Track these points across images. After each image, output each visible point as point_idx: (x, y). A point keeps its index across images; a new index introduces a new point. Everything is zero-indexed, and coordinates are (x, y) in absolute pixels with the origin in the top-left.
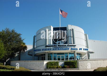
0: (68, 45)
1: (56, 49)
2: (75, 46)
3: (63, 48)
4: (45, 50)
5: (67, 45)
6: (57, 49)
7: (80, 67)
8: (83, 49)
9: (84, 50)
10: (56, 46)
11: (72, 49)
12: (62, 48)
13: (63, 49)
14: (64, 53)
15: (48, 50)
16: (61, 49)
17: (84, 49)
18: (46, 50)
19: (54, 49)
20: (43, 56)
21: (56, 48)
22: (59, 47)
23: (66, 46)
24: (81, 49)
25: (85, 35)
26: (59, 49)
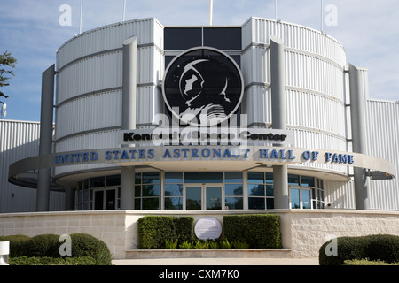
4: (120, 156)
7: (294, 245)
8: (321, 157)
9: (327, 160)
11: (262, 154)
13: (217, 154)
14: (222, 173)
15: (137, 155)
16: (206, 153)
17: (327, 156)
18: (130, 155)
20: (105, 189)
21: (180, 148)
24: (312, 156)
25: (347, 72)
26: (199, 153)
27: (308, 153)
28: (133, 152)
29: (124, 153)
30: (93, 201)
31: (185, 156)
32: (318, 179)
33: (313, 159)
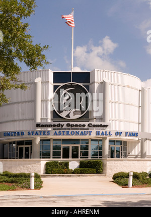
0: (89, 125)
1: (62, 133)
2: (106, 126)
3: (77, 131)
4: (35, 133)
5: (86, 124)
6: (64, 132)
8: (123, 134)
9: (126, 135)
10: (62, 126)
11: (98, 133)
12: (75, 131)
13: (77, 133)
14: (79, 140)
15: (42, 133)
16: (73, 133)
17: (126, 133)
18: (39, 133)
19: (57, 133)
20: (24, 146)
21: (62, 130)
22: (68, 129)
23: (84, 126)
24: (120, 133)
25: (141, 91)
26: (69, 133)
27: (118, 132)
28: (40, 132)
29: (36, 133)
30: (18, 152)
31: (64, 134)
32: (124, 142)
33: (120, 135)
